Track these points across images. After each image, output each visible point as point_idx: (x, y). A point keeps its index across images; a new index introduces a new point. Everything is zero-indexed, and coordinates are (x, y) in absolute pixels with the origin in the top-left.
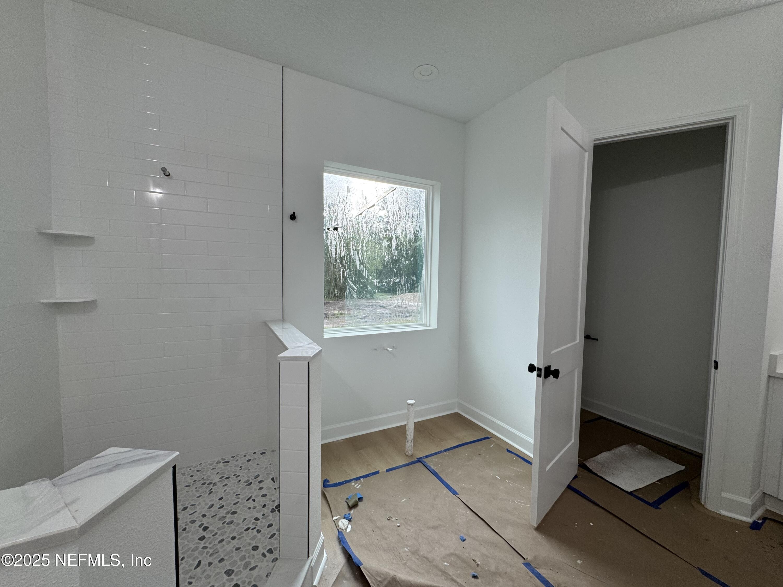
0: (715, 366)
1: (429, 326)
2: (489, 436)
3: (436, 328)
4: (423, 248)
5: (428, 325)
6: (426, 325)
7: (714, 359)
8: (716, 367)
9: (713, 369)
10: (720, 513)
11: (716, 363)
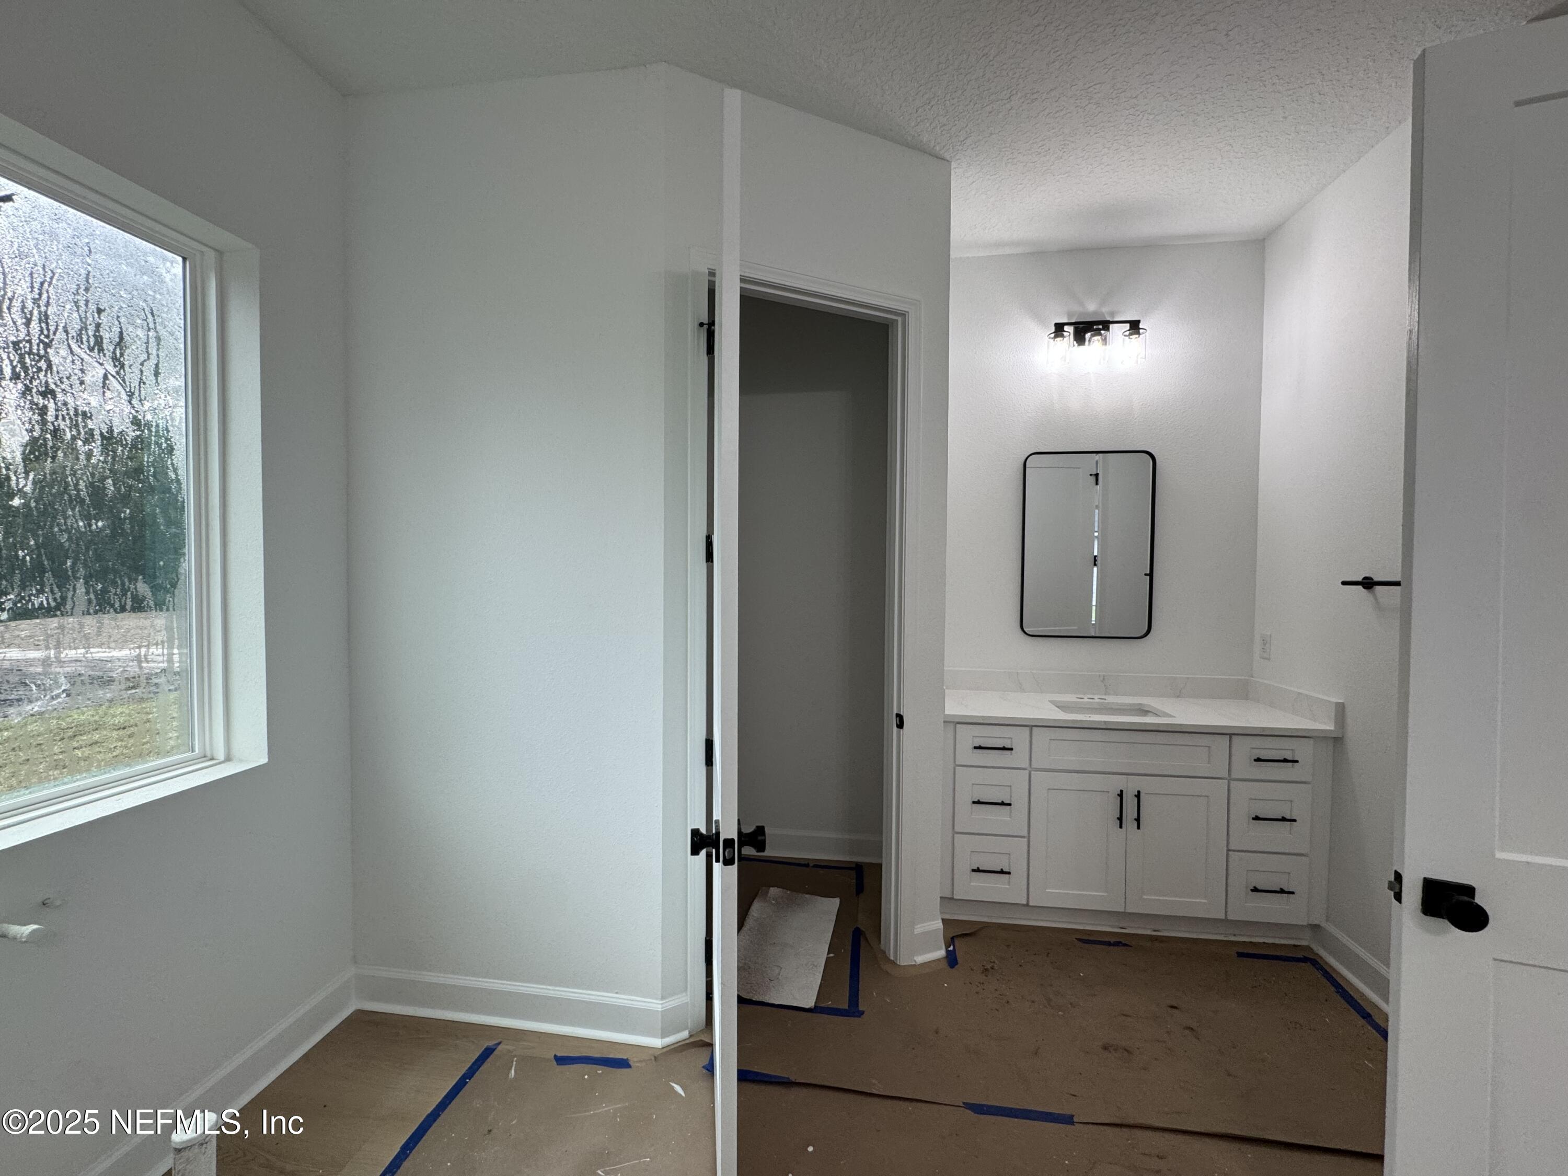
0: (898, 723)
1: (228, 759)
2: (490, 1043)
3: (264, 760)
4: (182, 472)
5: (221, 756)
6: (212, 759)
7: (895, 711)
8: (900, 725)
9: (895, 728)
10: (914, 963)
11: (900, 717)
